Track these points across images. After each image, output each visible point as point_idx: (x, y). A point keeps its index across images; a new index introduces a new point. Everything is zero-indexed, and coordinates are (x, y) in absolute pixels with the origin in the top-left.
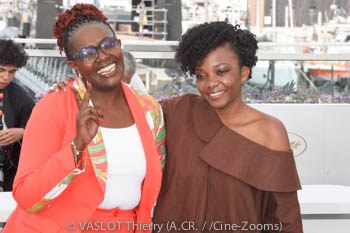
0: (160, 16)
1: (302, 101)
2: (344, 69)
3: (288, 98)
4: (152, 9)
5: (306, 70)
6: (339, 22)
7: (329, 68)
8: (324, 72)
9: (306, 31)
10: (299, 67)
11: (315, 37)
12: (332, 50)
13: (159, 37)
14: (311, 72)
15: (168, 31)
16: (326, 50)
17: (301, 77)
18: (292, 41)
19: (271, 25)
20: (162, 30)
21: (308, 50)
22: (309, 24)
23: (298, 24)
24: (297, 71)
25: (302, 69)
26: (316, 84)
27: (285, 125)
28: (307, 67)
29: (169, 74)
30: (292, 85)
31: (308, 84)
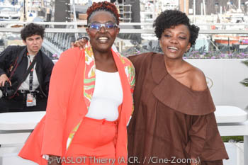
0: (127, 9)
1: (210, 58)
2: (235, 39)
3: (201, 56)
4: (123, 5)
5: (213, 40)
6: (232, 12)
7: (227, 39)
8: (224, 41)
9: (213, 17)
10: (210, 38)
11: (219, 21)
12: (228, 28)
14: (216, 42)
15: (132, 17)
16: (225, 28)
17: (211, 44)
18: (205, 23)
19: (193, 14)
20: (128, 17)
21: (215, 28)
22: (215, 13)
23: (208, 13)
24: (208, 41)
25: (211, 39)
26: (219, 48)
28: (214, 38)
29: (133, 43)
30: (204, 48)
31: (215, 48)
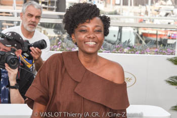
2: (164, 33)
3: (126, 50)
5: (140, 33)
6: (162, 4)
7: (155, 32)
8: (151, 35)
9: (142, 9)
10: (136, 31)
11: (147, 13)
12: (157, 22)
13: (52, 9)
14: (143, 35)
16: (153, 21)
17: (137, 37)
18: (132, 15)
19: (119, 5)
20: (53, 5)
21: (142, 21)
22: (143, 5)
23: (136, 5)
24: (134, 33)
25: (138, 32)
26: (146, 42)
27: (123, 67)
28: (141, 31)
31: (141, 42)
